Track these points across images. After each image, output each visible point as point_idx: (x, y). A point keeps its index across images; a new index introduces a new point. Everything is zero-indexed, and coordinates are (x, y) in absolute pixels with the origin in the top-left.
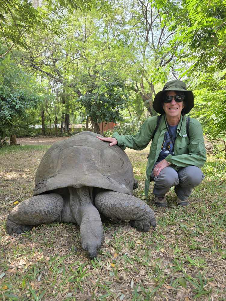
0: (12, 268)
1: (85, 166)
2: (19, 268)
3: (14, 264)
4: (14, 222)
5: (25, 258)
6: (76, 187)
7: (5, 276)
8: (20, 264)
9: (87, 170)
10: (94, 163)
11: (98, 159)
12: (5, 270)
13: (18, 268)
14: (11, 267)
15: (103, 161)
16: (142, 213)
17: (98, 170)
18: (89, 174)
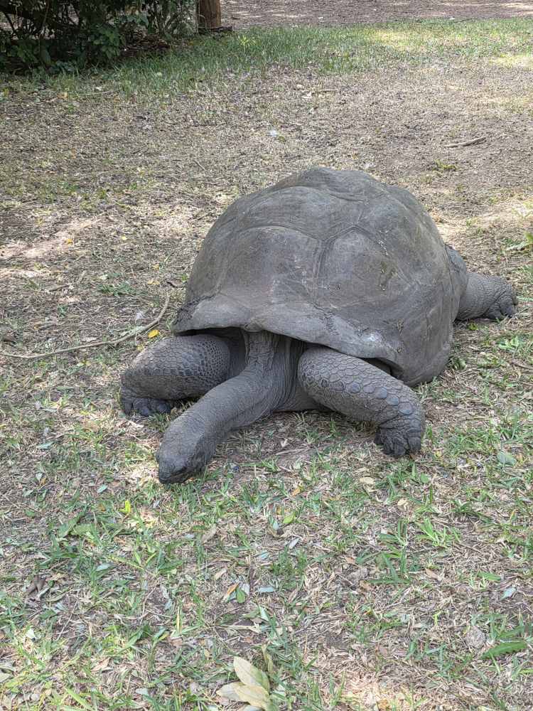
0: (118, 481)
1: (275, 281)
2: (129, 483)
3: (123, 474)
4: (132, 390)
5: (143, 467)
6: (249, 329)
7: (106, 490)
8: (131, 477)
9: (278, 294)
10: (299, 275)
11: (311, 266)
12: (107, 481)
13: (127, 483)
14: (117, 479)
15: (323, 272)
16: (390, 414)
17: (304, 295)
18: (280, 303)
